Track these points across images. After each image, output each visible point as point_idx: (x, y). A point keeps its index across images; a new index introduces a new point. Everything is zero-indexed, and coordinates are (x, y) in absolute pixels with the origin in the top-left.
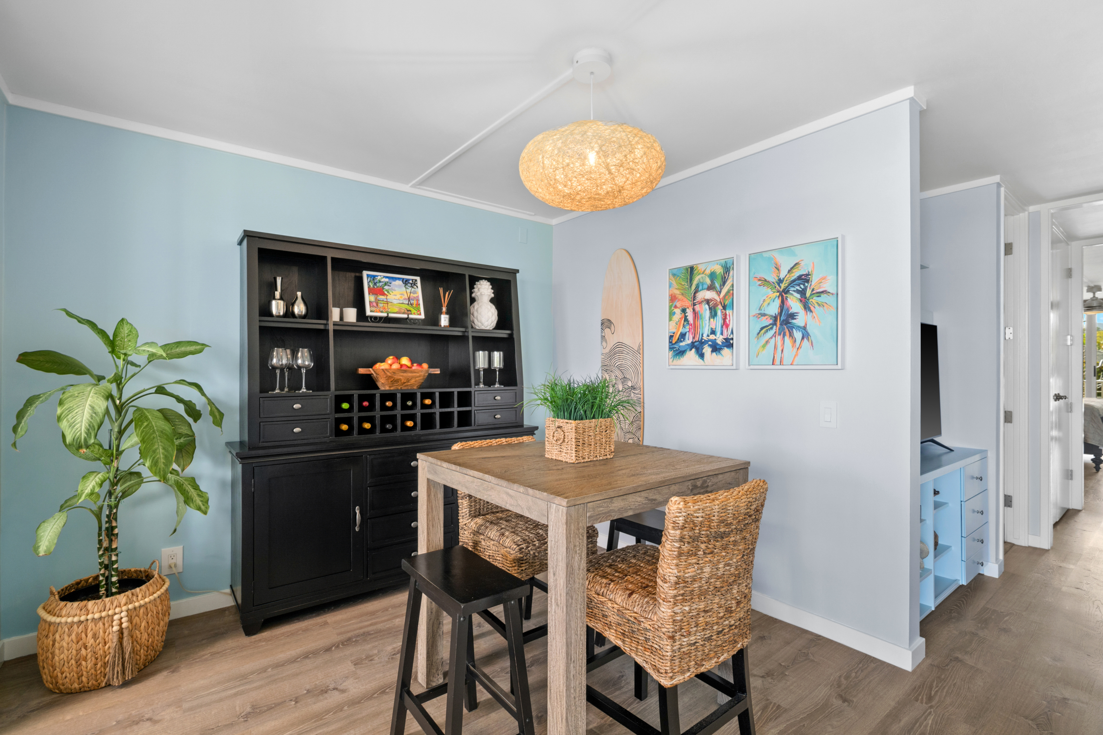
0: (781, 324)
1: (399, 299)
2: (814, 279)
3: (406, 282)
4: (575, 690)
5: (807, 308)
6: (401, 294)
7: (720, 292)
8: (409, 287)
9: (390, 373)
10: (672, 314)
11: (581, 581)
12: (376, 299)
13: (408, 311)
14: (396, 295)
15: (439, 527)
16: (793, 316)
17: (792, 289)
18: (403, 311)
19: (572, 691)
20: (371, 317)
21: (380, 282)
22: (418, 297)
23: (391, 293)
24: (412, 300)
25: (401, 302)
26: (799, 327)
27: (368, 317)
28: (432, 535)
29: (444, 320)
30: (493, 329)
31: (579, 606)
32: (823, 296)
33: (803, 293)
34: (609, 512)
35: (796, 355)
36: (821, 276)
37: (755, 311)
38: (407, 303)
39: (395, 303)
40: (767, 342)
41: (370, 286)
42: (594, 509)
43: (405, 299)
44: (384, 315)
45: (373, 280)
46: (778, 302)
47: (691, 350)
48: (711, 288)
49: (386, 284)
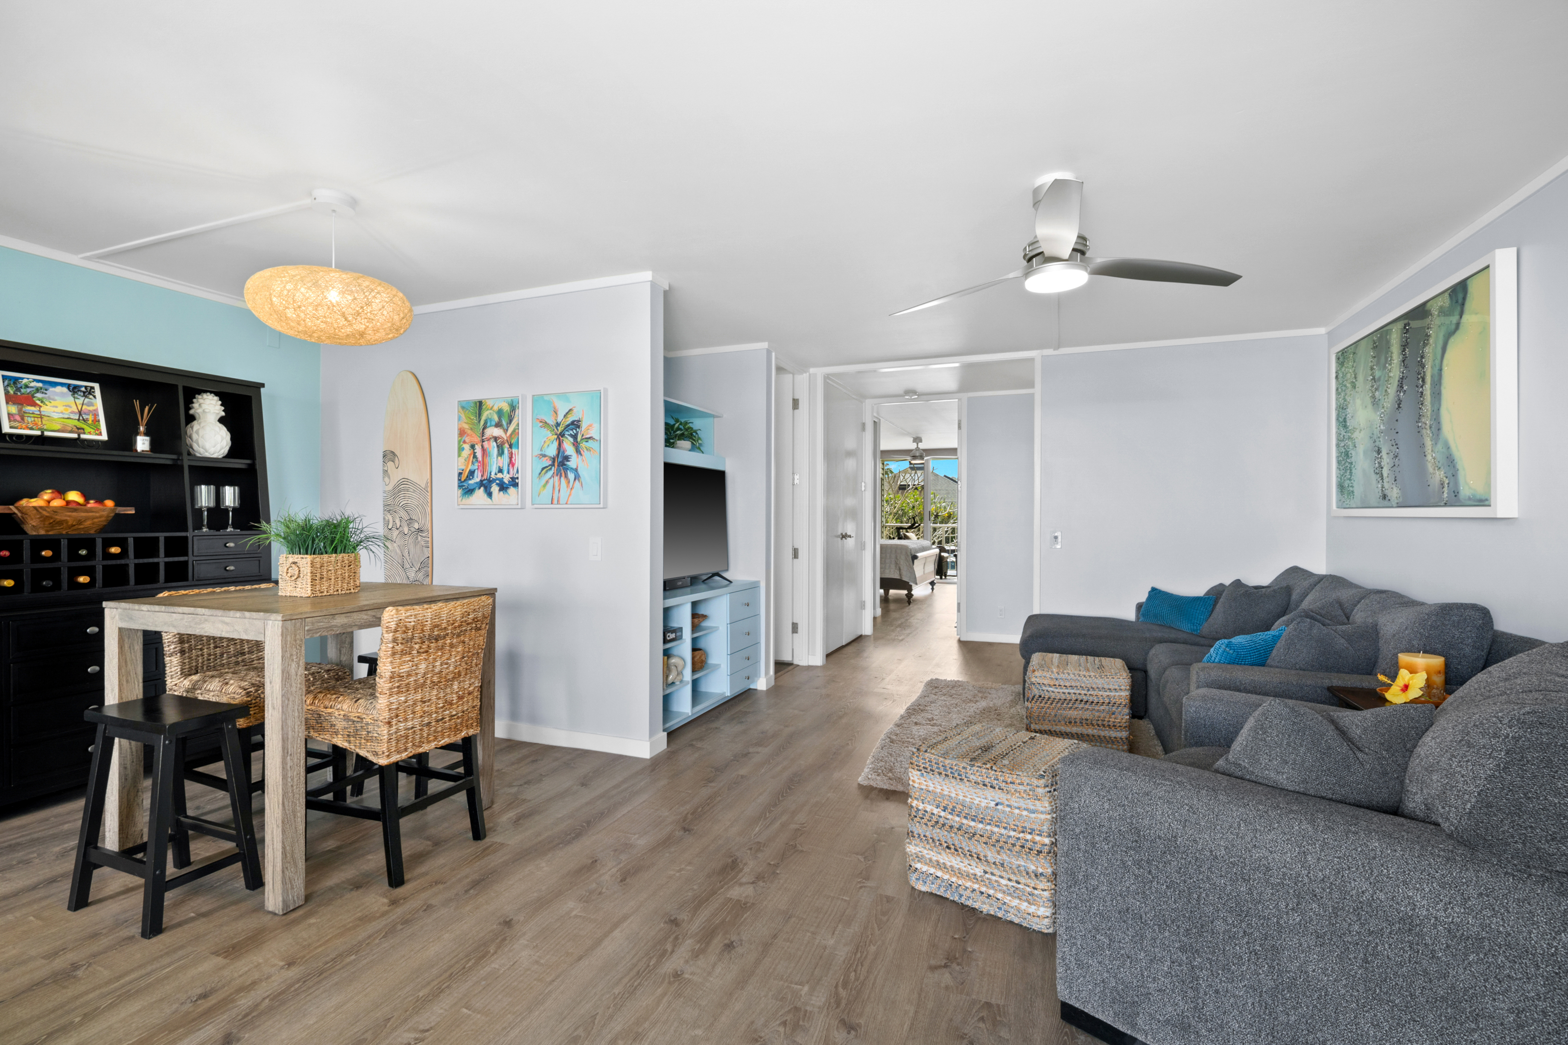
0: (558, 466)
1: (62, 413)
2: (584, 425)
3: (74, 390)
4: (292, 780)
5: (578, 451)
6: (66, 406)
7: (507, 430)
8: (79, 397)
9: (48, 512)
10: (460, 450)
11: (299, 686)
12: (20, 411)
13: (78, 429)
14: (56, 407)
15: (136, 683)
16: (567, 458)
17: (567, 433)
18: (70, 429)
19: (289, 780)
20: (11, 435)
21: (26, 386)
22: (96, 410)
23: (47, 403)
24: (85, 414)
25: (66, 416)
26: (572, 468)
27: (5, 434)
28: (125, 691)
29: (142, 444)
30: (224, 457)
31: (296, 707)
32: (590, 441)
33: (575, 437)
34: (330, 627)
35: (570, 495)
36: (589, 423)
37: (537, 452)
38: (77, 418)
39: (56, 417)
40: (547, 482)
41: (9, 392)
42: (313, 623)
43: (73, 413)
44: (38, 433)
45: (15, 383)
46: (556, 444)
47: (480, 488)
48: (498, 425)
49: (38, 390)
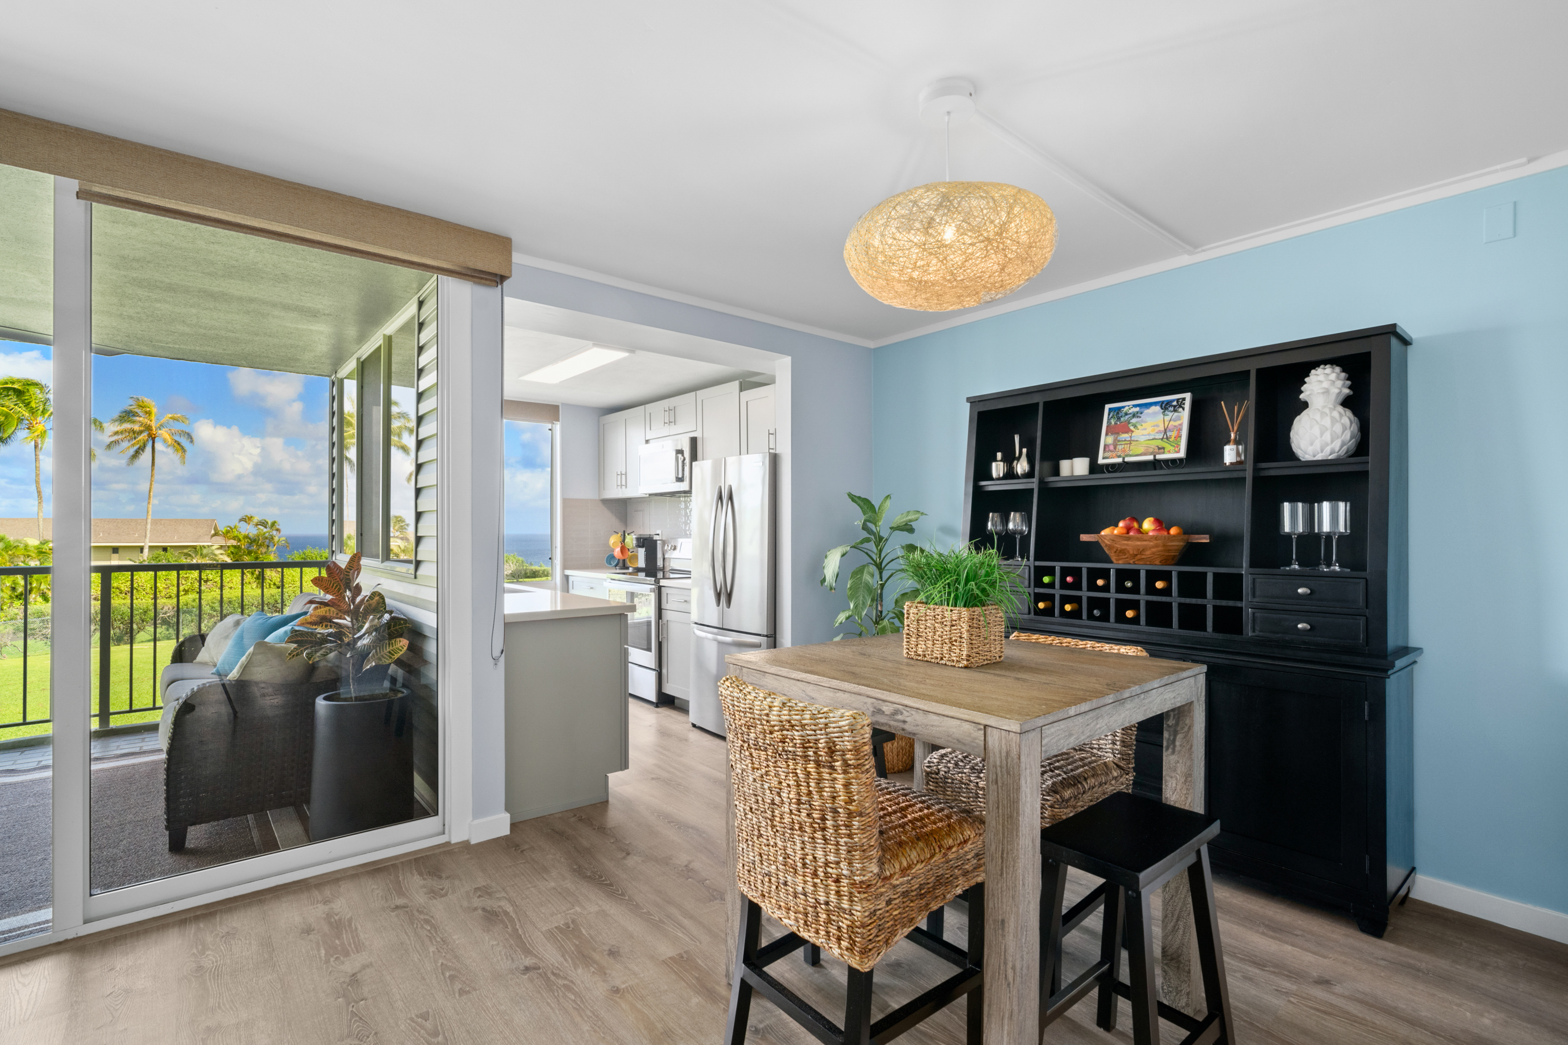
1: (1149, 434)
3: (1165, 406)
6: (1154, 426)
8: (1168, 413)
12: (1116, 439)
13: (1159, 449)
14: (1145, 429)
18: (1151, 450)
20: (1107, 466)
21: (1126, 414)
22: (1181, 425)
23: (1139, 427)
24: (1170, 431)
25: (1151, 437)
27: (1102, 466)
29: (1229, 454)
38: (1161, 437)
39: (1142, 440)
41: (1111, 423)
43: (1159, 432)
44: (1120, 460)
45: (1117, 413)
49: (1134, 415)
